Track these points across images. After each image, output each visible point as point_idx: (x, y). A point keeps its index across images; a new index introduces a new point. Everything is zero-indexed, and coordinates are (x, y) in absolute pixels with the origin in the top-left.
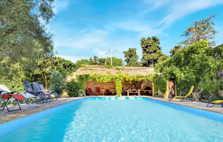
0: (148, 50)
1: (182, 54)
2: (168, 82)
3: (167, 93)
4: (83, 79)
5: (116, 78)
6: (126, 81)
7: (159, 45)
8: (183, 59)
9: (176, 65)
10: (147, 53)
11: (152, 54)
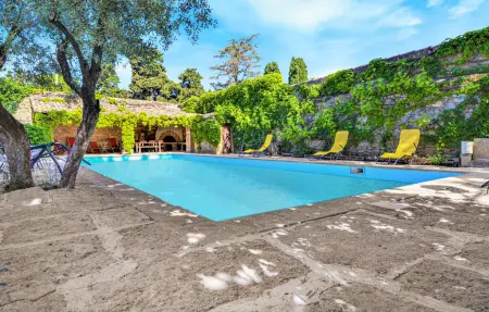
0: (142, 70)
1: (245, 89)
2: (221, 128)
3: (221, 145)
4: (50, 119)
5: (124, 120)
6: (142, 126)
7: (163, 65)
8: (247, 96)
9: (234, 104)
10: (141, 75)
11: (152, 78)
